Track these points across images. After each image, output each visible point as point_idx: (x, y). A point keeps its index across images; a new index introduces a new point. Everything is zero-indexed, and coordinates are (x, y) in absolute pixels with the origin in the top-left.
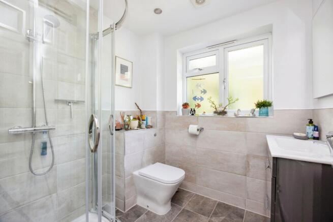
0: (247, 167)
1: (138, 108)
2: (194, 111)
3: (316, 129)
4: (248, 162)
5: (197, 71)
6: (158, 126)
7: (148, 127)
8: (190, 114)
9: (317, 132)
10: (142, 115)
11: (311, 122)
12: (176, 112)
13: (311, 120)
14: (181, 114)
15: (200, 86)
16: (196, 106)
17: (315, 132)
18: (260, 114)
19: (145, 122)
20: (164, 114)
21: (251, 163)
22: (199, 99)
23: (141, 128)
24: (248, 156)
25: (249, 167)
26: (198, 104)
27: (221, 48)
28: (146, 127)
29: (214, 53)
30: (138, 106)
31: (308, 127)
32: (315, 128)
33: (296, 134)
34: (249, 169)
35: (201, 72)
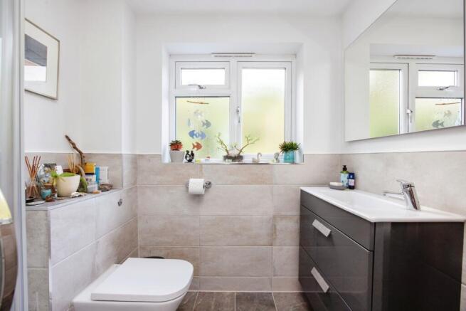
0: (273, 232)
1: (75, 148)
2: (193, 154)
3: (351, 177)
4: (275, 226)
5: (196, 89)
6: (125, 184)
7: (104, 188)
8: (185, 160)
9: (353, 180)
10: (83, 164)
11: (345, 169)
12: (160, 155)
13: (345, 166)
14: (167, 159)
15: (201, 114)
16: (194, 147)
17: (350, 180)
18: (286, 160)
19: (94, 178)
20: (136, 160)
21: (278, 227)
22: (199, 135)
23: (87, 192)
24: (274, 218)
25: (275, 233)
26: (198, 144)
27: (233, 61)
28: (99, 189)
29: (222, 65)
30: (73, 144)
31: (342, 175)
32: (349, 176)
33: (332, 184)
34: (276, 235)
35: (203, 92)
